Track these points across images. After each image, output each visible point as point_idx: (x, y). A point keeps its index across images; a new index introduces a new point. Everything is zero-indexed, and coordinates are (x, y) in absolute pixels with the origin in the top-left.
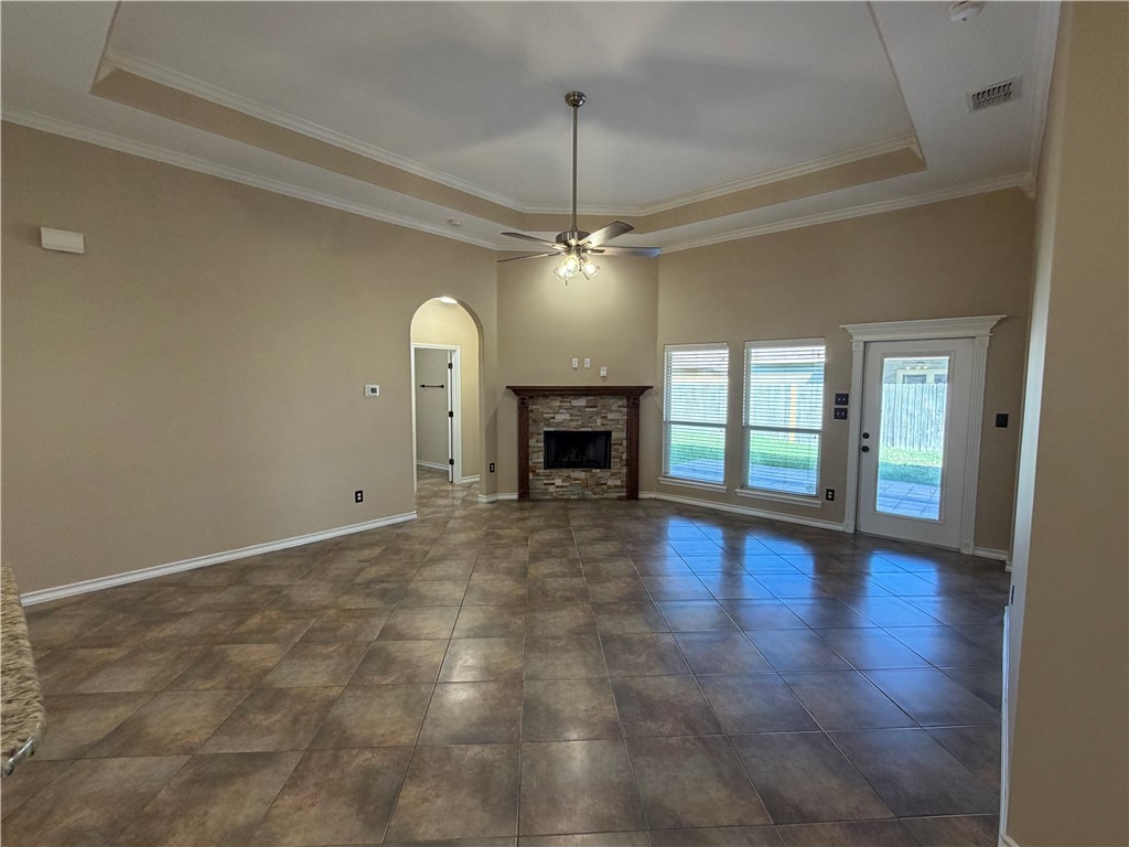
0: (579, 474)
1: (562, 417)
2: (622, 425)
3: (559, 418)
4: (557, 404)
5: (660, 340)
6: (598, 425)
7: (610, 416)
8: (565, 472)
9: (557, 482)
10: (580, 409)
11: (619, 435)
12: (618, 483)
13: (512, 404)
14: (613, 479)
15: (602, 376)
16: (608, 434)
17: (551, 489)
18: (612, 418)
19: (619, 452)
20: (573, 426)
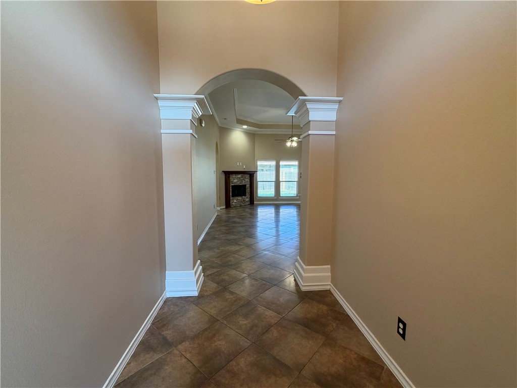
0: (240, 198)
1: (235, 180)
2: (249, 183)
3: (235, 181)
4: (234, 177)
5: (256, 159)
6: (243, 183)
7: (246, 180)
8: (237, 198)
9: (235, 201)
10: (240, 178)
11: (248, 186)
12: (248, 200)
13: (223, 176)
14: (247, 199)
15: (244, 168)
16: (245, 185)
17: (233, 203)
18: (246, 181)
19: (248, 190)
20: (238, 183)
